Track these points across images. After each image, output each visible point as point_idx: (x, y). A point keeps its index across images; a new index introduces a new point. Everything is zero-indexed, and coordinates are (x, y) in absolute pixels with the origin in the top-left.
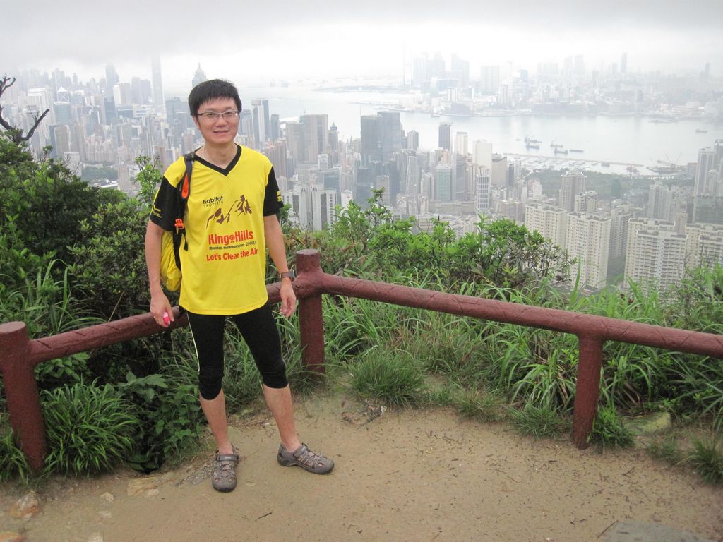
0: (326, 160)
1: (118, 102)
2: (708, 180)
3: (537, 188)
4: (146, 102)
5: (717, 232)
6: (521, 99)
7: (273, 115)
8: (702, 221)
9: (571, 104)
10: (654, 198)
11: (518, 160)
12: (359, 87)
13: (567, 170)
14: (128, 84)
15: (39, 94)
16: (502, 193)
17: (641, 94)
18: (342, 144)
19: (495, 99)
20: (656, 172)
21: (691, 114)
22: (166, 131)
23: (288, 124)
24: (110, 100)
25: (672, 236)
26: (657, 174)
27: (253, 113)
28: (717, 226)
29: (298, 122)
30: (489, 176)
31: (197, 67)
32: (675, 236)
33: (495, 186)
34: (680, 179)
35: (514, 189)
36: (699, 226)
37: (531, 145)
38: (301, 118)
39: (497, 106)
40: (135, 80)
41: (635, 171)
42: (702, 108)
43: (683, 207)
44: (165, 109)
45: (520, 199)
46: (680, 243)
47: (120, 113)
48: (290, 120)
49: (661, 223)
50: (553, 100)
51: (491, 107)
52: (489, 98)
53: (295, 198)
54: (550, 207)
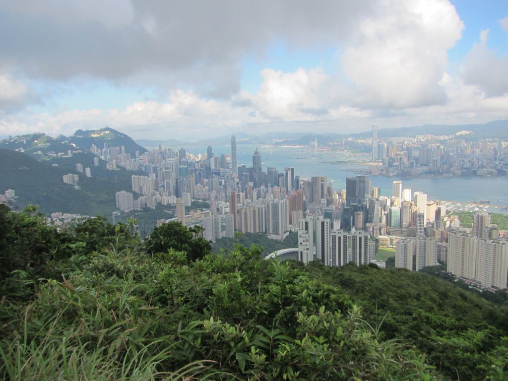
0: (326, 202)
1: (213, 167)
3: (457, 222)
4: (227, 167)
6: (445, 168)
7: (296, 176)
13: (477, 211)
14: (219, 158)
15: (172, 162)
19: (428, 168)
22: (238, 183)
23: (304, 182)
24: (208, 166)
27: (285, 175)
29: (310, 181)
30: (425, 213)
31: (256, 149)
38: (312, 178)
39: (430, 172)
40: (222, 155)
44: (237, 172)
47: (213, 173)
48: (306, 179)
50: (467, 169)
51: (426, 173)
52: (425, 168)
53: (307, 223)
54: (465, 234)
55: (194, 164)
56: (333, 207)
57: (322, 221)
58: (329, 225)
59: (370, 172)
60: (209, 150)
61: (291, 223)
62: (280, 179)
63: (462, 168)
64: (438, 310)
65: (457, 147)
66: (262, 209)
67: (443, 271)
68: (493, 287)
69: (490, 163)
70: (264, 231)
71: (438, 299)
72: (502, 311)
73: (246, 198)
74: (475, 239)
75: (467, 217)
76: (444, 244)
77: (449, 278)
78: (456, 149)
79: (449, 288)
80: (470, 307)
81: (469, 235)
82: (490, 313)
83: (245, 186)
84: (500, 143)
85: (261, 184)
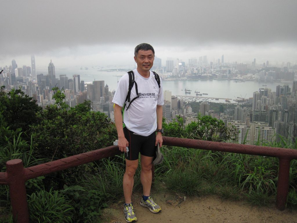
0: (104, 99)
1: (17, 75)
2: (257, 104)
3: (190, 110)
4: (29, 76)
5: (262, 125)
6: (182, 74)
7: (82, 81)
8: (256, 121)
9: (203, 75)
10: (237, 112)
11: (182, 98)
12: (117, 69)
13: (202, 102)
14: (21, 68)
16: (176, 112)
17: (230, 71)
18: (110, 92)
19: (172, 74)
20: (237, 102)
21: (249, 78)
22: (37, 88)
23: (88, 85)
24: (13, 75)
25: (245, 127)
26: (238, 102)
27: (73, 80)
28: (262, 122)
29: (92, 84)
30: (171, 105)
31: (50, 62)
32: (246, 127)
33: (173, 109)
34: (246, 104)
35: (181, 110)
36: (255, 123)
37: (187, 92)
38: (93, 82)
39: (173, 77)
40: (24, 67)
41: (229, 102)
42: (254, 76)
43: (248, 115)
44: (36, 78)
45: (183, 114)
46: (248, 130)
49: (240, 122)
50: (195, 74)
51: (170, 77)
52: (169, 74)
60: (14, 63)
62: (70, 83)
83: (43, 89)
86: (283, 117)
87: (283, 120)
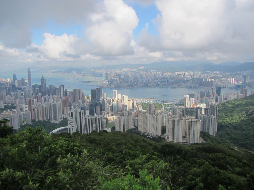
0: (81, 102)
1: (17, 85)
3: (141, 108)
4: (26, 86)
5: (191, 118)
6: (135, 84)
7: (65, 89)
13: (149, 103)
14: (20, 80)
17: (168, 81)
19: (128, 84)
21: (181, 86)
22: (32, 94)
24: (14, 85)
25: (179, 119)
26: (173, 103)
27: (59, 89)
28: (191, 116)
29: (73, 91)
30: (128, 105)
35: (134, 108)
36: (186, 116)
39: (129, 86)
43: (181, 111)
44: (32, 88)
45: (136, 111)
46: (181, 121)
47: (17, 89)
48: (70, 91)
49: (175, 116)
51: (127, 86)
52: (127, 84)
53: (72, 113)
54: (144, 113)
55: (5, 84)
56: (85, 104)
57: (80, 111)
58: (83, 113)
59: (102, 86)
60: (14, 76)
61: (63, 113)
62: (57, 91)
63: (142, 83)
64: (134, 148)
65: (140, 74)
66: (47, 107)
67: (136, 131)
68: (156, 135)
69: (153, 81)
70: (49, 119)
71: (134, 143)
72: (160, 145)
73: (38, 102)
74: (148, 115)
75: (145, 105)
76: (136, 118)
77: (139, 133)
78: (139, 75)
79: (138, 138)
80: (147, 145)
81: (146, 113)
82: (155, 147)
83: (37, 95)
84: (156, 72)
85: (46, 94)
86: (205, 112)
87: (205, 115)
